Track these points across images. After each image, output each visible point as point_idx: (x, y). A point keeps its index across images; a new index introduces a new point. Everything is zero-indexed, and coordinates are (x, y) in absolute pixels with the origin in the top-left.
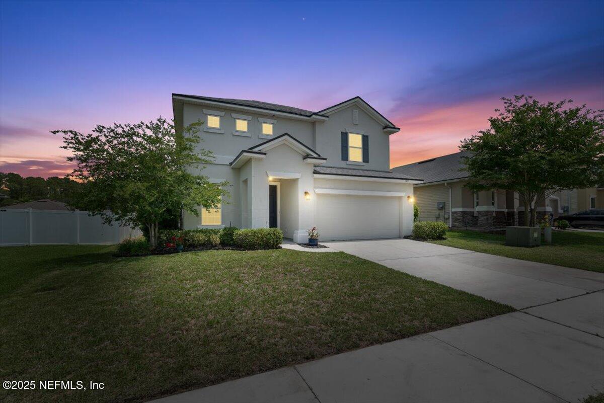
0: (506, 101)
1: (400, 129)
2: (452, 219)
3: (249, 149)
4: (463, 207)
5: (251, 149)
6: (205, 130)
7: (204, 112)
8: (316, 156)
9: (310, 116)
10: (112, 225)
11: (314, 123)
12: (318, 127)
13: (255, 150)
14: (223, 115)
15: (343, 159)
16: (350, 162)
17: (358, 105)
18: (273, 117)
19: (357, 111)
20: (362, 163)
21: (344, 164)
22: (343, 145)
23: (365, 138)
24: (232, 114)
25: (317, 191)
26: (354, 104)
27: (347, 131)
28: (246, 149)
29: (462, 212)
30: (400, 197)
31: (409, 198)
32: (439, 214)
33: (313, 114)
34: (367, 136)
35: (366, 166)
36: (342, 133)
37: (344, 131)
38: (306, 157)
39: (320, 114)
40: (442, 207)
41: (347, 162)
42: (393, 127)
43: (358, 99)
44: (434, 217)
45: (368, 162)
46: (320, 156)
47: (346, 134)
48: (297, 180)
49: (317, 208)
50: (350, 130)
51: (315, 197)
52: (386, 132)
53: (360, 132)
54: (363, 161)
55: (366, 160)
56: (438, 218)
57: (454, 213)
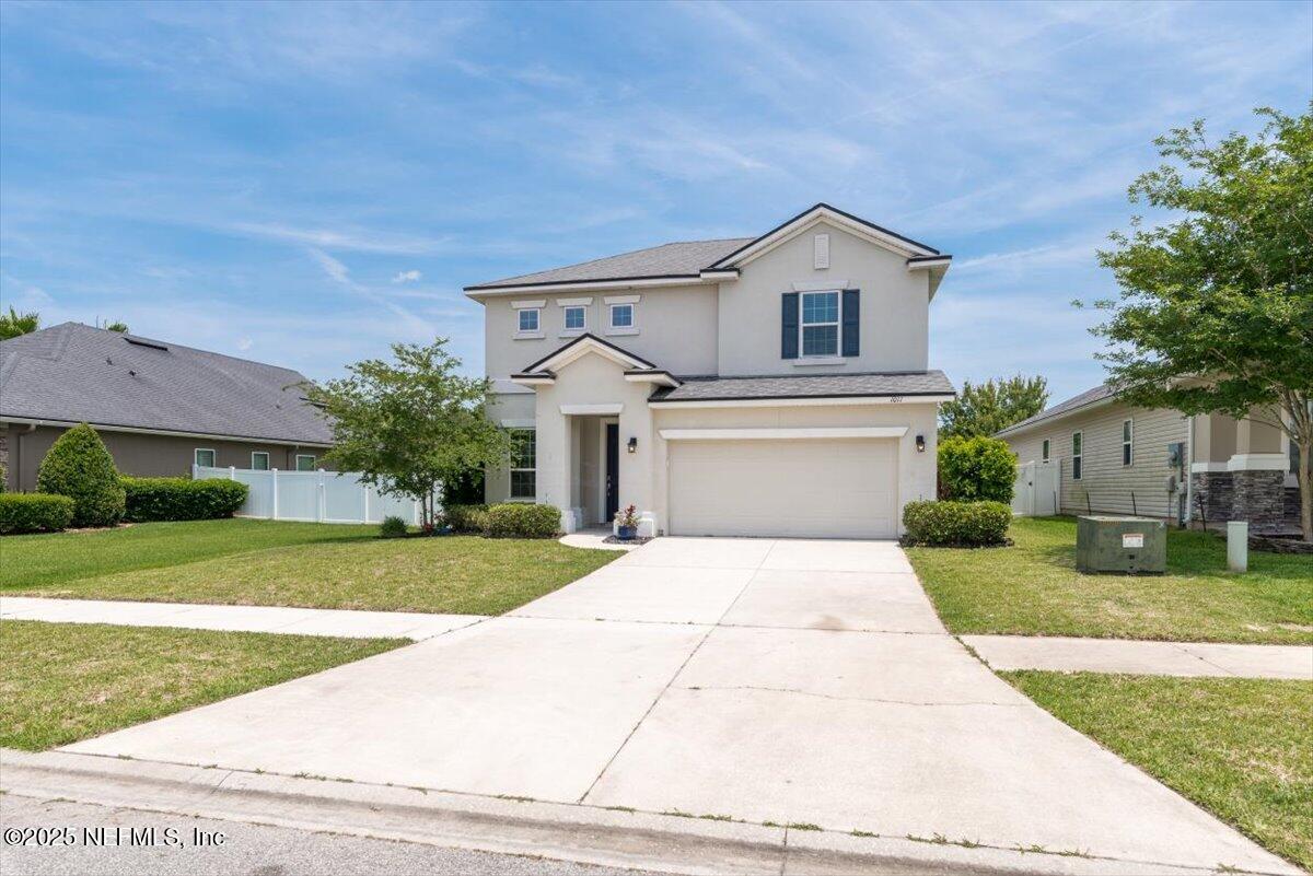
1: (950, 257)
2: (1193, 496)
3: (523, 371)
4: (1211, 461)
5: (527, 370)
6: (513, 337)
8: (645, 367)
9: (698, 276)
11: (716, 286)
12: (725, 296)
13: (533, 372)
15: (784, 356)
16: (803, 360)
17: (829, 222)
18: (631, 290)
19: (827, 236)
20: (838, 359)
21: (787, 366)
22: (787, 323)
23: (852, 298)
24: (558, 300)
25: (666, 434)
26: (819, 221)
27: (797, 290)
28: (519, 372)
29: (1210, 474)
30: (896, 439)
31: (920, 440)
32: (1173, 480)
33: (702, 271)
34: (856, 293)
35: (852, 364)
36: (785, 296)
37: (789, 290)
38: (626, 373)
39: (720, 266)
40: (1174, 460)
41: (796, 362)
42: (930, 254)
43: (821, 209)
44: (1163, 489)
45: (856, 353)
46: (654, 367)
47: (796, 295)
48: (617, 416)
49: (668, 469)
50: (806, 285)
51: (663, 447)
52: (913, 271)
53: (834, 284)
54: (844, 355)
55: (852, 349)
56: (1171, 492)
57: (1197, 476)
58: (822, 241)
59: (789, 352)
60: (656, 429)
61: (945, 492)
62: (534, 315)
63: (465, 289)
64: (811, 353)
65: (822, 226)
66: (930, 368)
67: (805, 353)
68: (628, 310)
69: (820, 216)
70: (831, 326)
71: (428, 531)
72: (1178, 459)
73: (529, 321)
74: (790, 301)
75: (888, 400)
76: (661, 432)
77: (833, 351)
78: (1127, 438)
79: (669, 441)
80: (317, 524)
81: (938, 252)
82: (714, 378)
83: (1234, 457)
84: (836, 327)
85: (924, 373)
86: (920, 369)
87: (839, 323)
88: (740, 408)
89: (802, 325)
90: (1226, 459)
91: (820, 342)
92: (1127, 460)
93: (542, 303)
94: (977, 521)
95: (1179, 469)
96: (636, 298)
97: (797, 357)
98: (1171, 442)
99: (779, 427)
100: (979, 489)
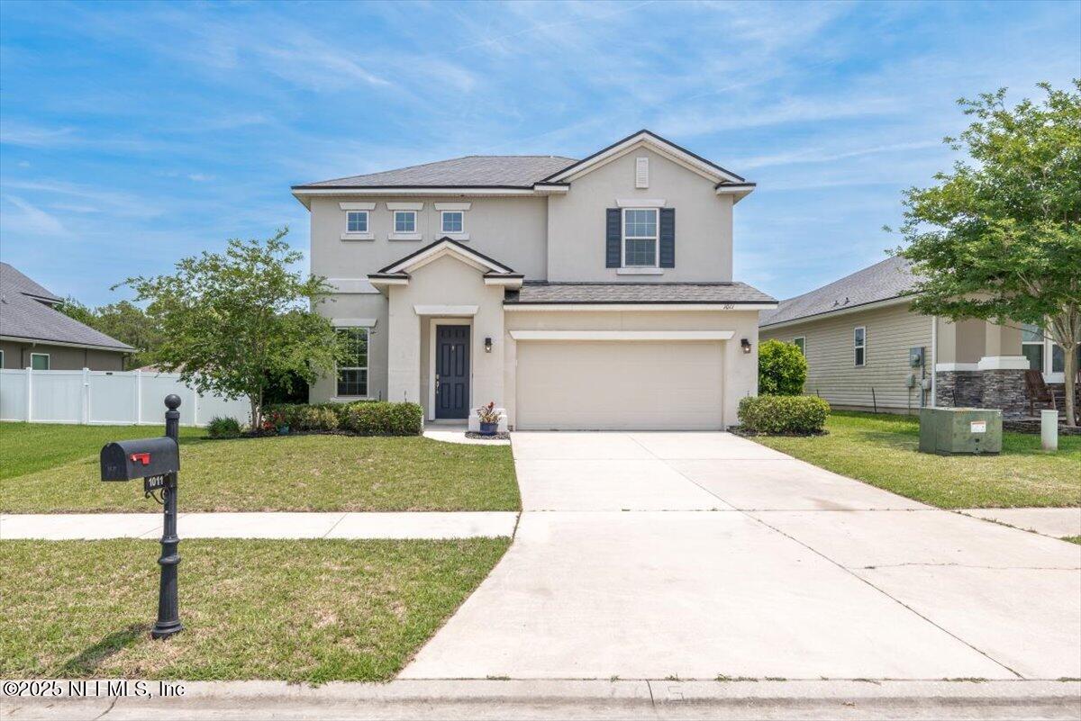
0: (968, 108)
1: (754, 185)
2: (938, 390)
3: (380, 272)
4: (958, 360)
5: (383, 270)
6: (342, 238)
7: (342, 208)
8: (503, 272)
9: (532, 188)
10: (202, 396)
11: (545, 198)
12: (554, 208)
13: (390, 272)
14: (373, 208)
15: (609, 265)
16: (625, 269)
17: (648, 147)
18: (463, 198)
19: (646, 159)
20: (656, 269)
21: (610, 275)
22: (610, 236)
23: (668, 216)
24: (388, 204)
25: (517, 335)
26: (641, 144)
27: (620, 206)
28: (374, 272)
29: (956, 373)
30: (722, 342)
31: (745, 343)
32: (914, 378)
33: (536, 184)
34: (672, 211)
35: (668, 275)
36: (609, 211)
37: (613, 206)
38: (485, 277)
39: (553, 180)
40: (918, 361)
41: (620, 271)
42: (738, 181)
43: (645, 136)
44: (904, 385)
45: (672, 265)
46: (512, 271)
47: (619, 211)
48: (471, 317)
49: (517, 368)
50: (628, 202)
51: (513, 348)
52: (722, 195)
53: (655, 202)
54: (661, 266)
55: (668, 261)
56: (912, 388)
57: (941, 375)
58: (643, 163)
59: (613, 261)
60: (507, 331)
61: (763, 389)
62: (363, 217)
63: (293, 188)
64: (632, 264)
65: (643, 149)
66: (734, 280)
67: (627, 264)
68: (458, 216)
69: (642, 143)
70: (651, 240)
71: (257, 433)
72: (920, 362)
73: (358, 223)
74: (614, 216)
75: (721, 307)
76: (511, 332)
77: (652, 262)
78: (860, 342)
79: (519, 342)
80: (81, 426)
81: (743, 180)
82: (545, 283)
83: (984, 359)
84: (655, 240)
85: (730, 285)
86: (726, 280)
87: (657, 238)
88: (571, 312)
89: (624, 238)
90: (976, 360)
91: (640, 254)
92: (859, 360)
93: (371, 206)
94: (807, 413)
95: (922, 369)
96: (467, 206)
97: (620, 267)
98: (912, 346)
99: (622, 330)
100: (778, 386)
